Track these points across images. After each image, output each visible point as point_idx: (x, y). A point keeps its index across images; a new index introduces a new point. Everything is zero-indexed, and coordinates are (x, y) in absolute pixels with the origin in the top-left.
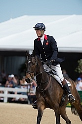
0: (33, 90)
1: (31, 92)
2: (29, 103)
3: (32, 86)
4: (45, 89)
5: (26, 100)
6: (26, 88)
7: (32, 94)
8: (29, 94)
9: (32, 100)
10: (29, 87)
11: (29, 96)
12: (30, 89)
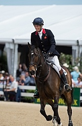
0: (10, 86)
1: (7, 87)
2: (5, 100)
3: (8, 82)
4: (45, 80)
5: (2, 97)
6: (2, 83)
7: (8, 90)
8: (5, 90)
9: (8, 96)
10: (5, 83)
11: (5, 93)
12: (6, 85)
